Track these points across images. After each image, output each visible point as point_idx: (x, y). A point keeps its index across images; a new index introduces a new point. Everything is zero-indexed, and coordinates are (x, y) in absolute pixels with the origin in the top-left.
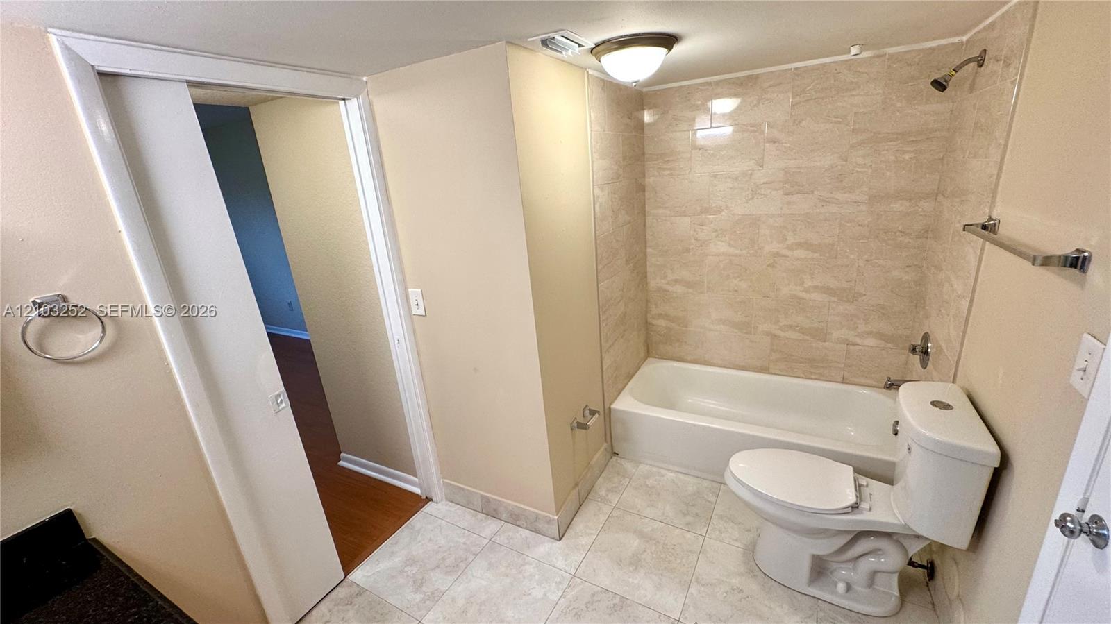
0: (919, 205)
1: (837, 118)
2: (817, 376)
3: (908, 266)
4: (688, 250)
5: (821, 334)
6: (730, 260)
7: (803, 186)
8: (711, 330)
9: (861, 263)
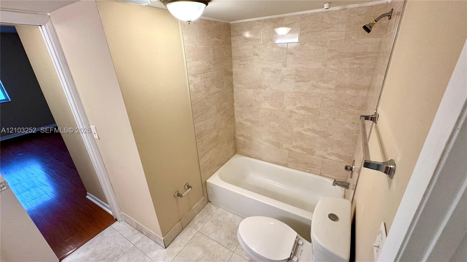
0: (360, 92)
1: (322, 43)
2: (309, 171)
3: (353, 123)
4: (252, 106)
5: (311, 152)
6: (271, 112)
7: (304, 78)
8: (262, 144)
9: (331, 119)
